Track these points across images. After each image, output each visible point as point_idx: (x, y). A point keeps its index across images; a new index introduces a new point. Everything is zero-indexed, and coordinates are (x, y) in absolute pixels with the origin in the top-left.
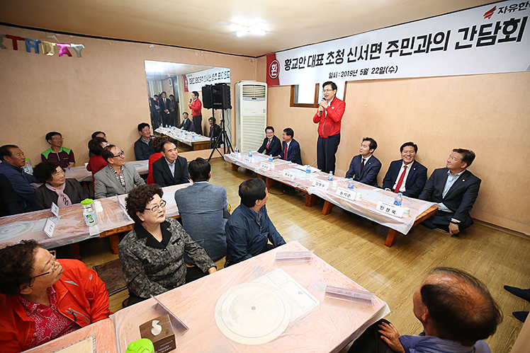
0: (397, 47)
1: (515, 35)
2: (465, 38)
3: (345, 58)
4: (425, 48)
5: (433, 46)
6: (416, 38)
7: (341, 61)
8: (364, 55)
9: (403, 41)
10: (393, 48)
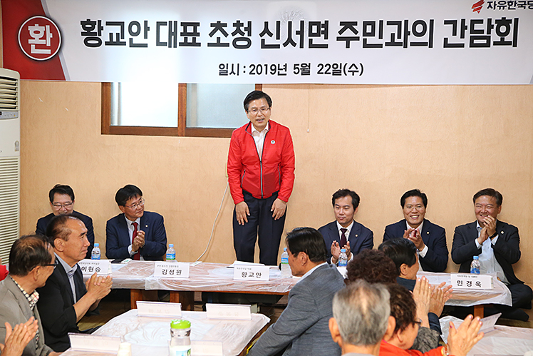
0: (356, 32)
1: (509, 38)
2: (454, 34)
3: (255, 39)
4: (402, 40)
5: (412, 38)
6: (385, 23)
7: (245, 43)
8: (296, 38)
9: (365, 24)
10: (348, 33)
